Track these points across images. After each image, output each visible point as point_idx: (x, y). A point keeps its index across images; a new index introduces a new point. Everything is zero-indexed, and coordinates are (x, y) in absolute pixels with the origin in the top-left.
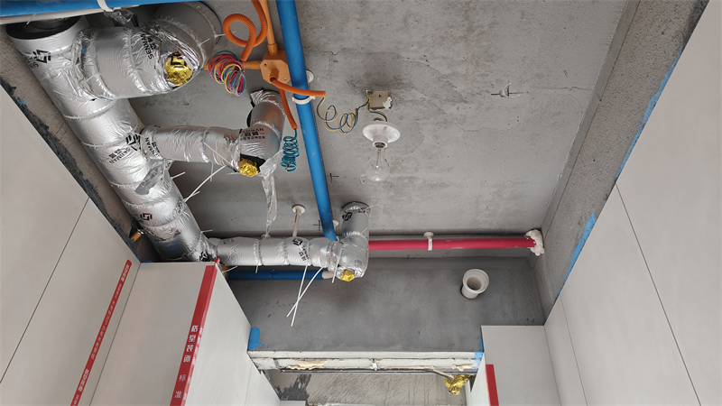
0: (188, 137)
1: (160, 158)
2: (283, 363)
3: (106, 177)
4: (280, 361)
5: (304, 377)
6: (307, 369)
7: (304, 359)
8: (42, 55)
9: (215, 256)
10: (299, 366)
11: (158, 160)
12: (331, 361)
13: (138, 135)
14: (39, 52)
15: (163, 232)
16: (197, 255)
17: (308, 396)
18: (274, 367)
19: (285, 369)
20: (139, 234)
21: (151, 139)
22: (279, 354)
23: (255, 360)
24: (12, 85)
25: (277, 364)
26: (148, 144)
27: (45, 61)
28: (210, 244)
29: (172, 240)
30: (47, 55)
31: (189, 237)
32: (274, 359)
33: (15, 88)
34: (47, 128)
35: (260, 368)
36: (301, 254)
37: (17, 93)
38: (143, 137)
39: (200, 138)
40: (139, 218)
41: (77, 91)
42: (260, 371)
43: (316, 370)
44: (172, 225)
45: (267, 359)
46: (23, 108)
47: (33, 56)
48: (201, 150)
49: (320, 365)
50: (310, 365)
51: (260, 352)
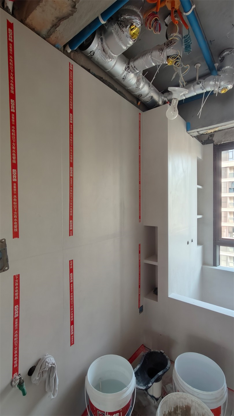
0: (145, 57)
1: (138, 71)
2: (201, 132)
3: (124, 87)
4: (199, 132)
5: (212, 135)
6: (211, 132)
7: (209, 129)
8: (92, 52)
9: (167, 101)
10: (208, 132)
11: (138, 73)
12: (221, 127)
13: (128, 66)
14: (91, 52)
15: (146, 99)
16: (160, 103)
17: (214, 141)
18: (198, 134)
19: (202, 134)
20: (139, 102)
21: (133, 65)
22: (199, 130)
23: (191, 134)
24: (89, 69)
25: (199, 133)
26: (133, 68)
27: (94, 55)
28: (164, 97)
29: (150, 101)
30: (93, 52)
31: (156, 97)
32: (198, 132)
33: (90, 69)
34: (102, 78)
35: (193, 136)
36: (201, 88)
37: (91, 71)
38: (130, 66)
39: (150, 56)
40: (138, 97)
41: (106, 60)
42: (193, 137)
43: (215, 131)
44: (150, 95)
45: (195, 132)
46: (94, 75)
47: (90, 54)
48: (151, 61)
49: (217, 129)
50: (212, 131)
51: (192, 131)
